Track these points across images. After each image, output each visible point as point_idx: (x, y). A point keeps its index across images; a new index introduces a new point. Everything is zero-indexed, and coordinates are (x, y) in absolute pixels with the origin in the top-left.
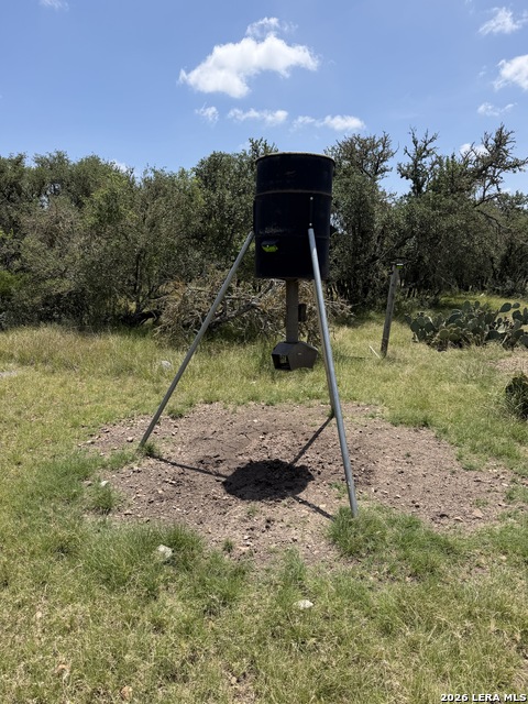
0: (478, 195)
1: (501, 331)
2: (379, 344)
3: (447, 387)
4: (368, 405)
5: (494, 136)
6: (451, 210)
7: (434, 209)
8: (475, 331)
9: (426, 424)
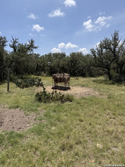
0: (29, 53)
1: (36, 83)
2: (7, 88)
3: (23, 97)
4: (3, 105)
5: (31, 41)
6: (23, 56)
7: (18, 55)
8: (30, 84)
9: (18, 107)
